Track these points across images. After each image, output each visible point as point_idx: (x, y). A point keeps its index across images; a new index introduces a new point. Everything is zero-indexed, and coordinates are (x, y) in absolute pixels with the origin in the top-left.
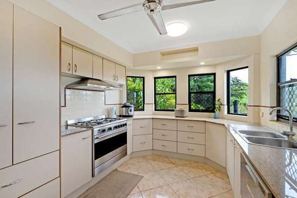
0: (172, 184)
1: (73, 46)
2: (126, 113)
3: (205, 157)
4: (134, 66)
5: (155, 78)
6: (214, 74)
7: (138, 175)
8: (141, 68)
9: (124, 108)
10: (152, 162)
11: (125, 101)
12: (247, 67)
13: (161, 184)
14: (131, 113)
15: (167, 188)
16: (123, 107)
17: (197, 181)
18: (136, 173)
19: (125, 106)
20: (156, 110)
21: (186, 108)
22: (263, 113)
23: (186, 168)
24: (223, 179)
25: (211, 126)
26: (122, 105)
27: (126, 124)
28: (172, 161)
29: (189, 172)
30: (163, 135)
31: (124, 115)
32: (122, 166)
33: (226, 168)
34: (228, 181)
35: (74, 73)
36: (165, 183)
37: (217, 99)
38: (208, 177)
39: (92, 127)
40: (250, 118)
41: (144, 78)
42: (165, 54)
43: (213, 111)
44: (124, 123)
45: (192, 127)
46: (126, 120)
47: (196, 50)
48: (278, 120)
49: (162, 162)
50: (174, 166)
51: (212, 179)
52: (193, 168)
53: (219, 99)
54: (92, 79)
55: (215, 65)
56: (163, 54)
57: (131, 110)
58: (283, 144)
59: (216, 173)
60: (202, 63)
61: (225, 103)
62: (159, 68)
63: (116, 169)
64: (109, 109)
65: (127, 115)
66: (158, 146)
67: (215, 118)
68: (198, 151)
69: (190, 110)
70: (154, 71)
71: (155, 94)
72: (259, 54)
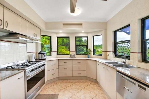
0: (76, 94)
1: (4, 6)
2: (41, 57)
3: (86, 76)
4: (46, 29)
5: (57, 37)
6: (87, 37)
7: (55, 94)
8: (49, 30)
9: (40, 55)
10: (60, 84)
11: (40, 50)
12: (102, 35)
13: (70, 95)
14: (44, 57)
15: (75, 97)
17: (86, 89)
18: (53, 93)
19: (40, 53)
20: (58, 55)
21: (75, 53)
22: (109, 54)
23: (79, 83)
24: (96, 85)
25: (89, 61)
26: (38, 53)
27: (45, 64)
28: (70, 81)
29: (81, 85)
30: (65, 68)
31: (40, 58)
32: (43, 91)
33: (96, 80)
34: (98, 85)
35: (5, 28)
36: (72, 94)
37: (88, 49)
38: (90, 86)
39: (25, 69)
41: (51, 37)
42: (65, 24)
43: (87, 54)
44: (43, 64)
45: (80, 62)
46: (44, 61)
48: (115, 57)
49: (65, 83)
50: (72, 84)
51: (92, 86)
52: (82, 82)
53: (90, 49)
54: (20, 34)
55: (87, 33)
57: (45, 56)
58: (124, 66)
59: (92, 83)
60: (83, 31)
61: (92, 50)
62: (61, 31)
63: (39, 94)
64: (30, 55)
65: (42, 58)
66: (62, 75)
67: (88, 57)
68: (83, 74)
69: (77, 54)
70: (57, 33)
71: (58, 46)
72: (106, 30)
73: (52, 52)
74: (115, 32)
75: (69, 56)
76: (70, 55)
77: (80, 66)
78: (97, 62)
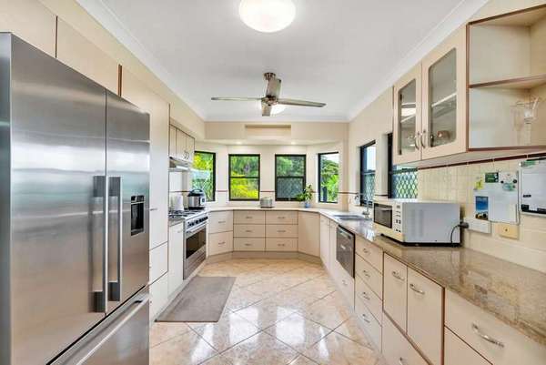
2: (195, 204)
3: (298, 252)
4: (206, 138)
5: (230, 155)
6: (305, 156)
7: (229, 277)
9: (193, 197)
11: (190, 187)
12: (337, 152)
14: (202, 204)
16: (189, 196)
18: (225, 276)
19: (192, 194)
20: (230, 200)
21: (272, 196)
22: (350, 199)
25: (304, 215)
26: (188, 193)
27: (207, 218)
30: (248, 231)
31: (193, 206)
33: (320, 258)
37: (307, 185)
39: (184, 219)
40: (340, 205)
41: (214, 154)
42: (250, 127)
43: (304, 200)
44: (203, 216)
45: (283, 218)
47: (289, 127)
48: (361, 205)
53: (310, 186)
55: (305, 146)
56: (247, 127)
57: (203, 200)
60: (293, 143)
61: (317, 190)
65: (198, 206)
66: (240, 246)
67: (306, 207)
68: (291, 246)
69: (277, 199)
70: (228, 145)
71: (230, 177)
72: (346, 142)
73: (216, 193)
74: (363, 150)
75: (258, 203)
76: (262, 200)
77: (283, 228)
78: (322, 218)
